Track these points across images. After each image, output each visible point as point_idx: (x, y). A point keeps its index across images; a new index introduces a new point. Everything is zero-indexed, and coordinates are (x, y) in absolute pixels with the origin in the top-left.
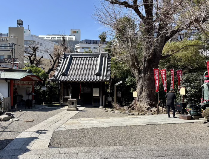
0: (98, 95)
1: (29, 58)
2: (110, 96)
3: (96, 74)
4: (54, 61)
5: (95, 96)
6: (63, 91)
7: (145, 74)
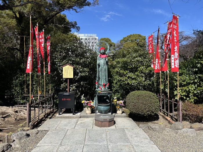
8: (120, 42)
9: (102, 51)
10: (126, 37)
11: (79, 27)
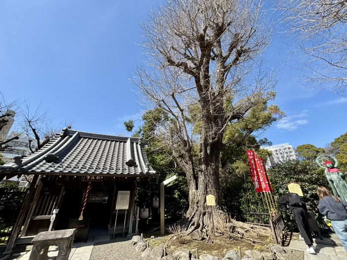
0: (126, 207)
3: (127, 163)
5: (119, 210)
7: (207, 165)
8: (332, 146)
9: (329, 165)
10: (339, 138)
11: (271, 142)
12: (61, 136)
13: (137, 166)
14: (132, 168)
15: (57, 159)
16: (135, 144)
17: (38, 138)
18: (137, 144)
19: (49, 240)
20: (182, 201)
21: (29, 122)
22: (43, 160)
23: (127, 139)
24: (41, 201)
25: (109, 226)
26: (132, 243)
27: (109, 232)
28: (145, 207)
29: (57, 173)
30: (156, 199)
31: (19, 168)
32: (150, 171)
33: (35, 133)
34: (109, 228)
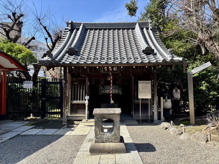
0: (149, 97)
1: (5, 33)
2: (168, 98)
3: (143, 51)
4: (53, 41)
6: (70, 90)
12: (70, 30)
13: (156, 54)
14: (151, 56)
15: (77, 52)
16: (145, 30)
17: (50, 36)
18: (147, 29)
19: (105, 114)
20: (211, 93)
21: (39, 20)
22: (66, 53)
23: (134, 24)
24: (73, 89)
25: (133, 113)
26: (163, 127)
27: (134, 118)
28: (166, 98)
29: (82, 64)
30: (176, 91)
31: (53, 61)
32: (174, 59)
33: (46, 31)
34: (133, 114)
